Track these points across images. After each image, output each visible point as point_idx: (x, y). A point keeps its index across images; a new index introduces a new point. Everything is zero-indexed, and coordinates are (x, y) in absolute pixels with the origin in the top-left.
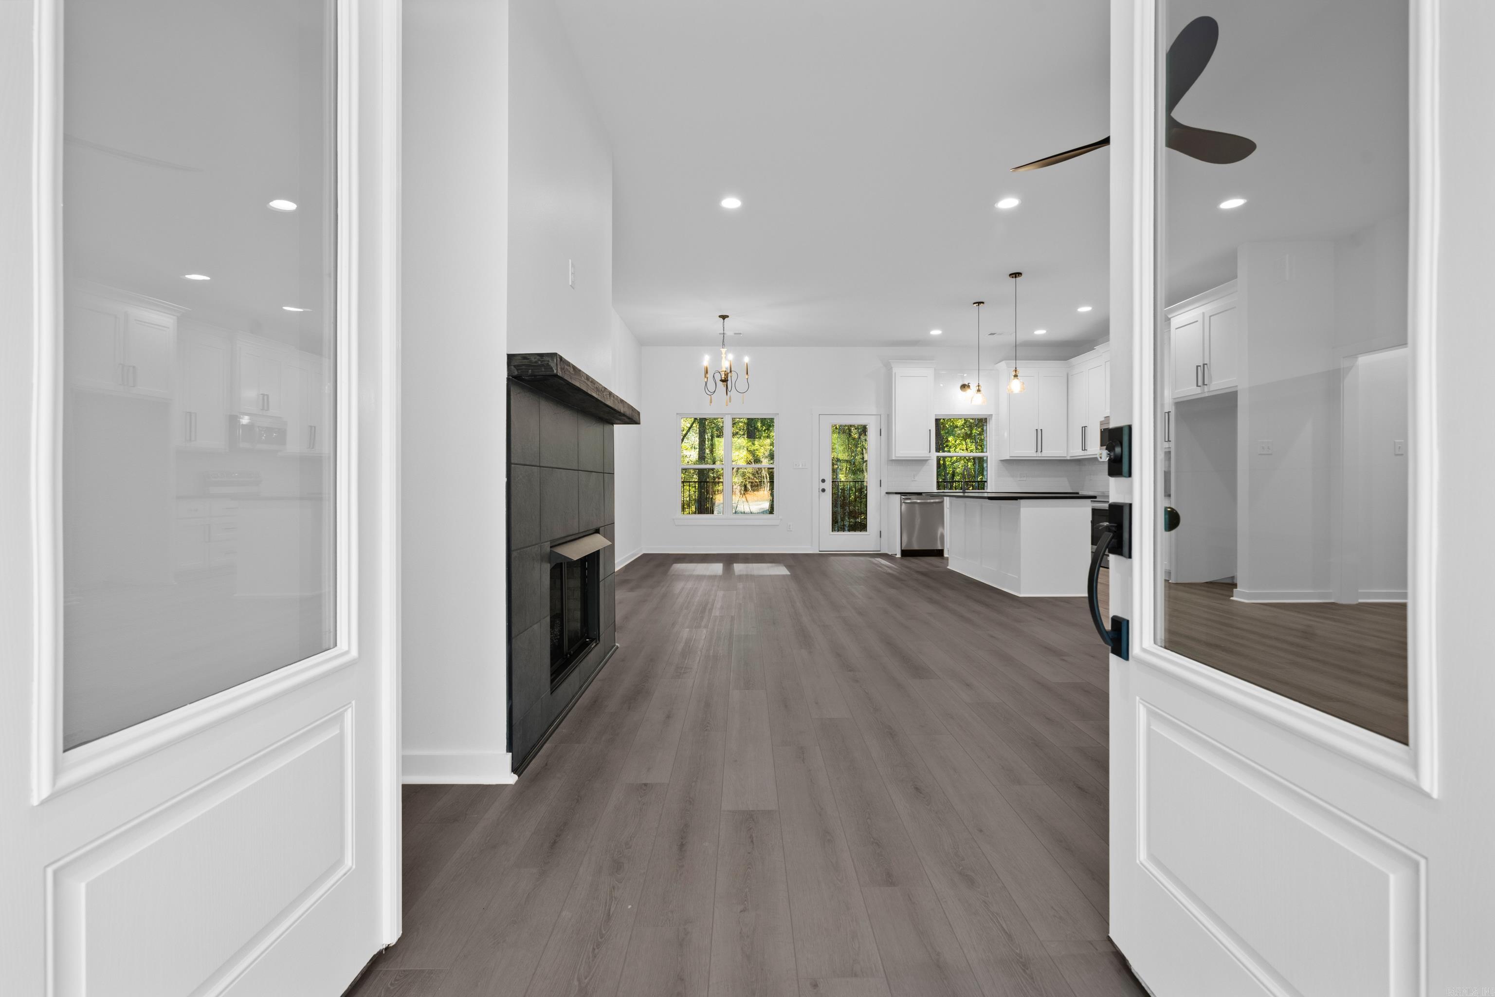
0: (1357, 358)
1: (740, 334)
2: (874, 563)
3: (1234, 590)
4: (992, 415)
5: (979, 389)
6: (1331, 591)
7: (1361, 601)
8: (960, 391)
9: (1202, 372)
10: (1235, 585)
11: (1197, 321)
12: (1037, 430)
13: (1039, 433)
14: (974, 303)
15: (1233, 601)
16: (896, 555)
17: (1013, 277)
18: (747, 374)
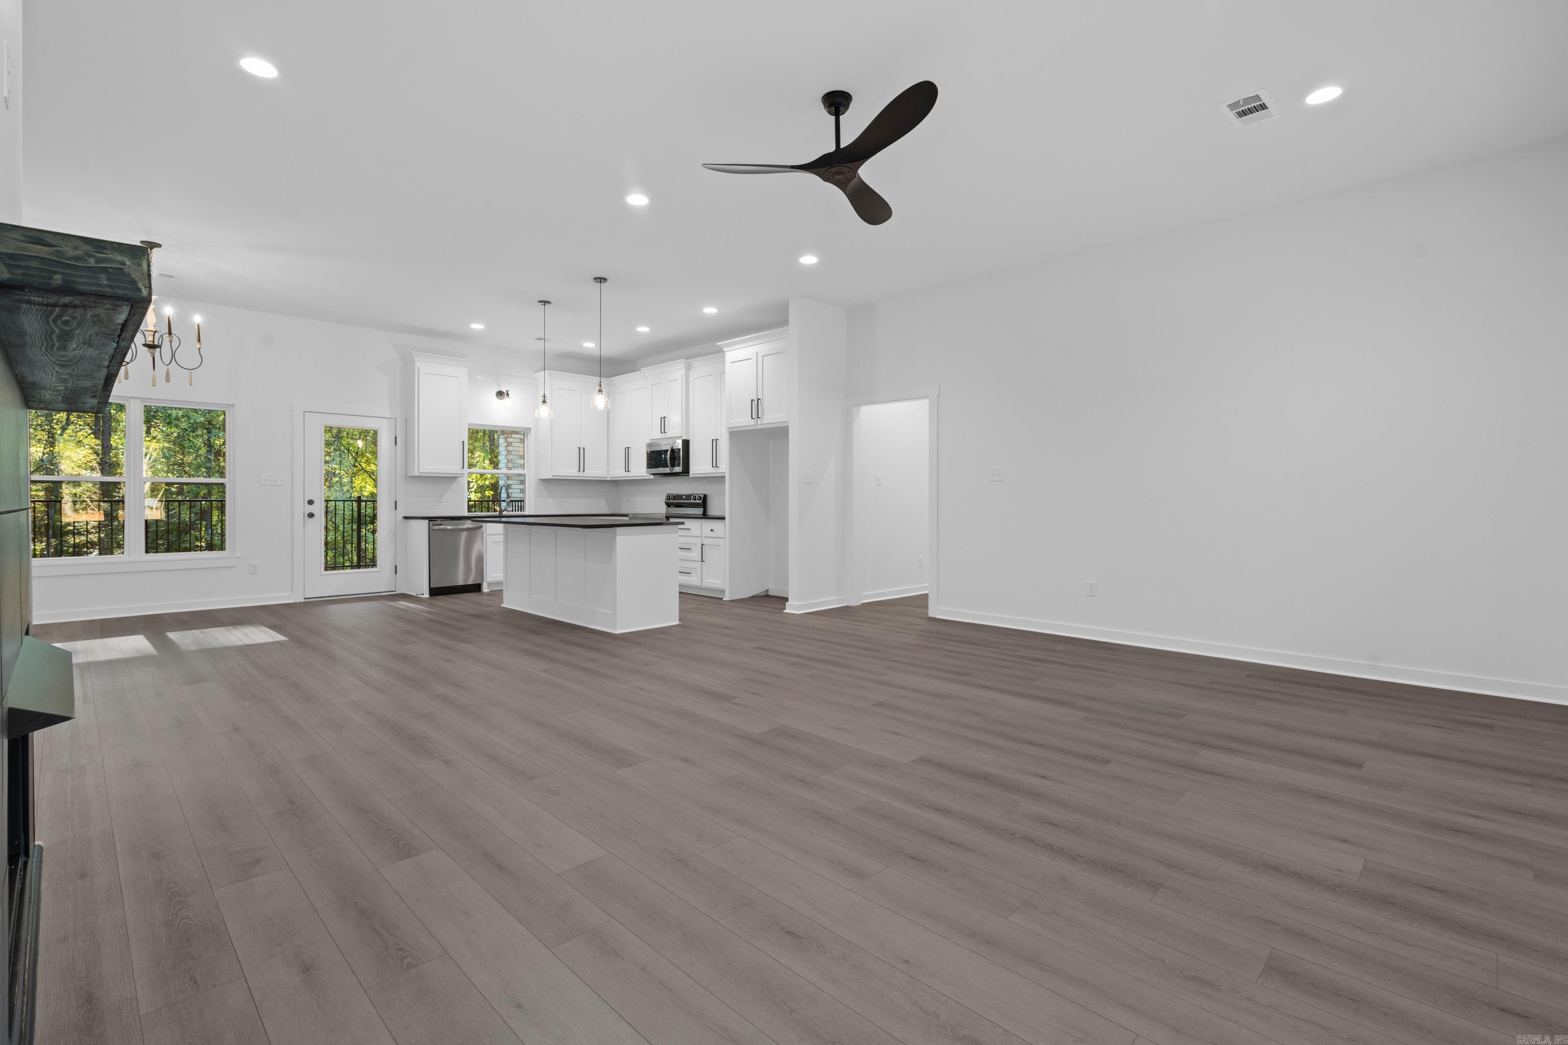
0: (860, 407)
1: (171, 277)
2: (397, 608)
3: (787, 603)
4: (530, 429)
5: (544, 400)
6: (845, 597)
7: (862, 602)
8: (496, 397)
9: (756, 406)
10: (787, 599)
11: (751, 359)
12: (579, 448)
13: (581, 451)
14: (540, 302)
15: (786, 613)
16: (423, 594)
17: (597, 282)
18: (199, 341)
